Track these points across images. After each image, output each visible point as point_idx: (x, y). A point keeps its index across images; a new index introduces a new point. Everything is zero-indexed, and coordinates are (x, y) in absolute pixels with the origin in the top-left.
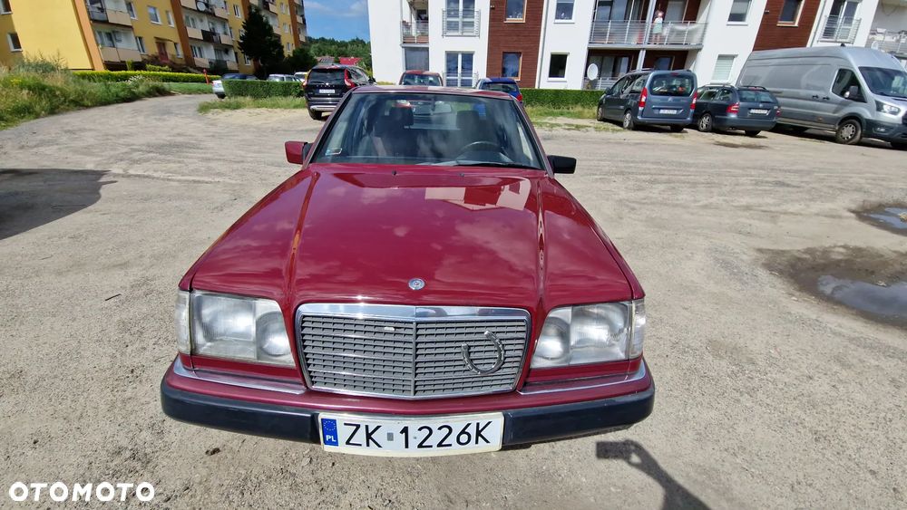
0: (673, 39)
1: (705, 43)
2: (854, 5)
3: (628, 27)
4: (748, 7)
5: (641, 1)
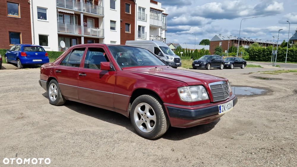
0: (93, 33)
1: (105, 36)
2: (143, 28)
3: (74, 27)
4: (115, 25)
5: (76, 17)
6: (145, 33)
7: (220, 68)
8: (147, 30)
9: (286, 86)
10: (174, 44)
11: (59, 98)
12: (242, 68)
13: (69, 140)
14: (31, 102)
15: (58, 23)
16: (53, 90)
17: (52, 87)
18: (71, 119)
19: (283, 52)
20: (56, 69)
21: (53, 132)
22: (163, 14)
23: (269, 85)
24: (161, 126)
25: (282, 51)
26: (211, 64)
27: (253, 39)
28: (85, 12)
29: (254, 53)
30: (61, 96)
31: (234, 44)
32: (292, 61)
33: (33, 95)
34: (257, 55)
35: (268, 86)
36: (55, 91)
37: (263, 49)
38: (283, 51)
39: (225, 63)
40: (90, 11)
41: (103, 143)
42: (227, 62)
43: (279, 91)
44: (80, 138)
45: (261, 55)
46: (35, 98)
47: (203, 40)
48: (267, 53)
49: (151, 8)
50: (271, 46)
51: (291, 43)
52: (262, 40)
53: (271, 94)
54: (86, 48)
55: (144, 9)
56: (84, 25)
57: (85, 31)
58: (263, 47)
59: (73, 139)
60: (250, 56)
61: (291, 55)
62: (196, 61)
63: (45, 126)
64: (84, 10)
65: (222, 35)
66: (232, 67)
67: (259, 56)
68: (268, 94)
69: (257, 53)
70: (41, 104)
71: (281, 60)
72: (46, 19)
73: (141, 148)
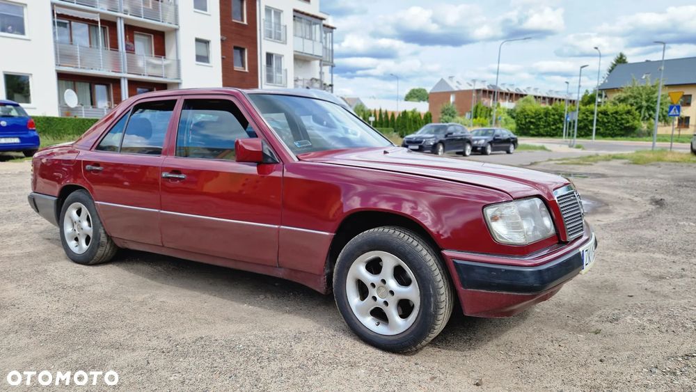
0: (151, 71)
1: (183, 77)
2: (280, 57)
3: (101, 53)
4: (208, 51)
5: (104, 28)
6: (283, 71)
7: (463, 154)
8: (288, 63)
9: (629, 191)
10: (348, 99)
11: (99, 244)
12: (508, 152)
13: (164, 373)
14: (11, 258)
15: (55, 42)
16: (78, 223)
17: (74, 213)
18: (142, 303)
19: (587, 116)
20: (86, 163)
21: (105, 351)
22: (324, 25)
23: (591, 189)
24: (435, 317)
25: (584, 113)
26: (446, 145)
27: (522, 89)
28: (128, 16)
29: (526, 118)
30: (103, 239)
31: (482, 99)
32: (603, 135)
33: (10, 236)
34: (531, 123)
35: (588, 191)
36: (85, 224)
37: (545, 110)
38: (587, 113)
39: (474, 140)
40: (142, 14)
41: (272, 377)
42: (478, 140)
43: (620, 202)
44: (194, 364)
45: (542, 123)
46: (20, 245)
47: (413, 90)
48: (553, 119)
49: (295, 11)
50: (562, 102)
51: (600, 95)
52: (539, 91)
53: (608, 212)
54: (176, 100)
55: (278, 13)
56: (126, 49)
57: (132, 66)
58: (543, 106)
59: (174, 371)
60: (518, 125)
61: (603, 121)
62: (412, 138)
63: (73, 330)
64: (126, 12)
65: (455, 80)
66: (489, 151)
67: (537, 126)
68: (601, 209)
69: (533, 118)
70: (42, 262)
71: (583, 133)
72: (22, 32)
73: (385, 384)
